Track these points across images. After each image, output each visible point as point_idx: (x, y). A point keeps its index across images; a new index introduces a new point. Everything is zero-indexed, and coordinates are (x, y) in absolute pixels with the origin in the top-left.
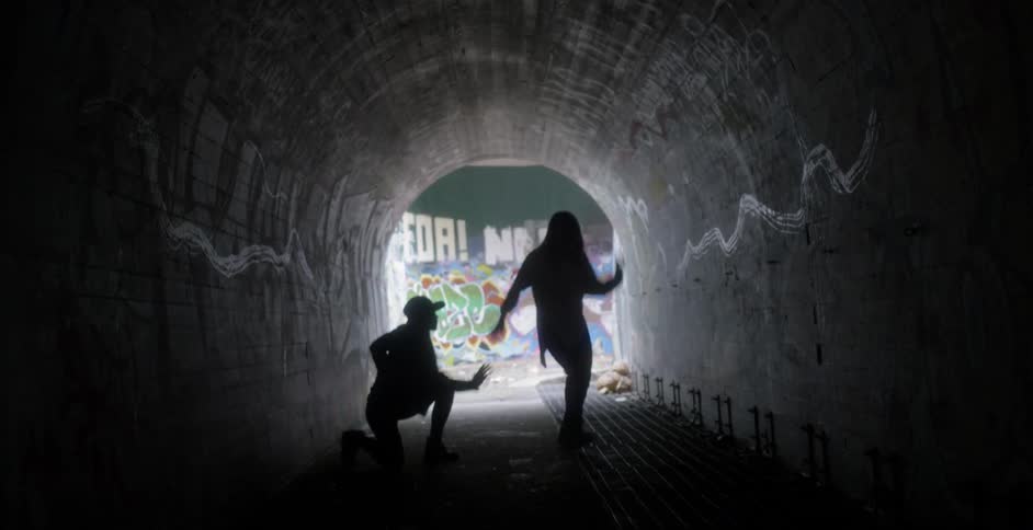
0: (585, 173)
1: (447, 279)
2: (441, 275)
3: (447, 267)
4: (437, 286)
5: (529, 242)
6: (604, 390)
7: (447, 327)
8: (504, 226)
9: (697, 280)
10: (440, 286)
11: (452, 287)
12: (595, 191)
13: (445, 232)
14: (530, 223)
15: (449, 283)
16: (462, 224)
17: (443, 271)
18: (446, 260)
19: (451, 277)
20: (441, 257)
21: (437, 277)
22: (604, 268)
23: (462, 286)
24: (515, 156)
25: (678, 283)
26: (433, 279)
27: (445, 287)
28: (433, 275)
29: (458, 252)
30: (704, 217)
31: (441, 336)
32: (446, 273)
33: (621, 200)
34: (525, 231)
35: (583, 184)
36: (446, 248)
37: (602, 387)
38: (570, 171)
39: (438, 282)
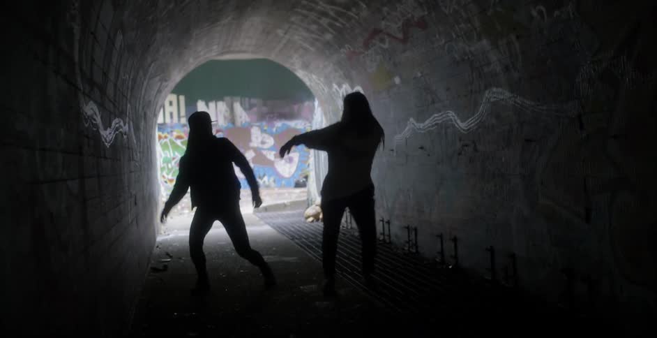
0: (306, 66)
1: (172, 135)
2: (168, 133)
3: (172, 127)
4: (165, 140)
5: (227, 111)
6: (311, 219)
7: (172, 168)
8: (211, 100)
9: (422, 148)
10: (168, 140)
11: (175, 141)
12: (310, 80)
13: (171, 103)
14: (228, 99)
15: (173, 139)
16: (182, 98)
17: (169, 130)
18: (172, 122)
19: (175, 134)
20: (168, 120)
21: (166, 134)
22: (276, 130)
23: (182, 140)
24: (253, 52)
25: (394, 148)
26: (163, 136)
27: (170, 140)
28: (163, 133)
29: (179, 117)
30: (433, 102)
31: (168, 174)
32: (172, 132)
33: (335, 86)
34: (225, 104)
35: (300, 74)
36: (171, 114)
37: (309, 217)
38: (293, 64)
39: (166, 137)
